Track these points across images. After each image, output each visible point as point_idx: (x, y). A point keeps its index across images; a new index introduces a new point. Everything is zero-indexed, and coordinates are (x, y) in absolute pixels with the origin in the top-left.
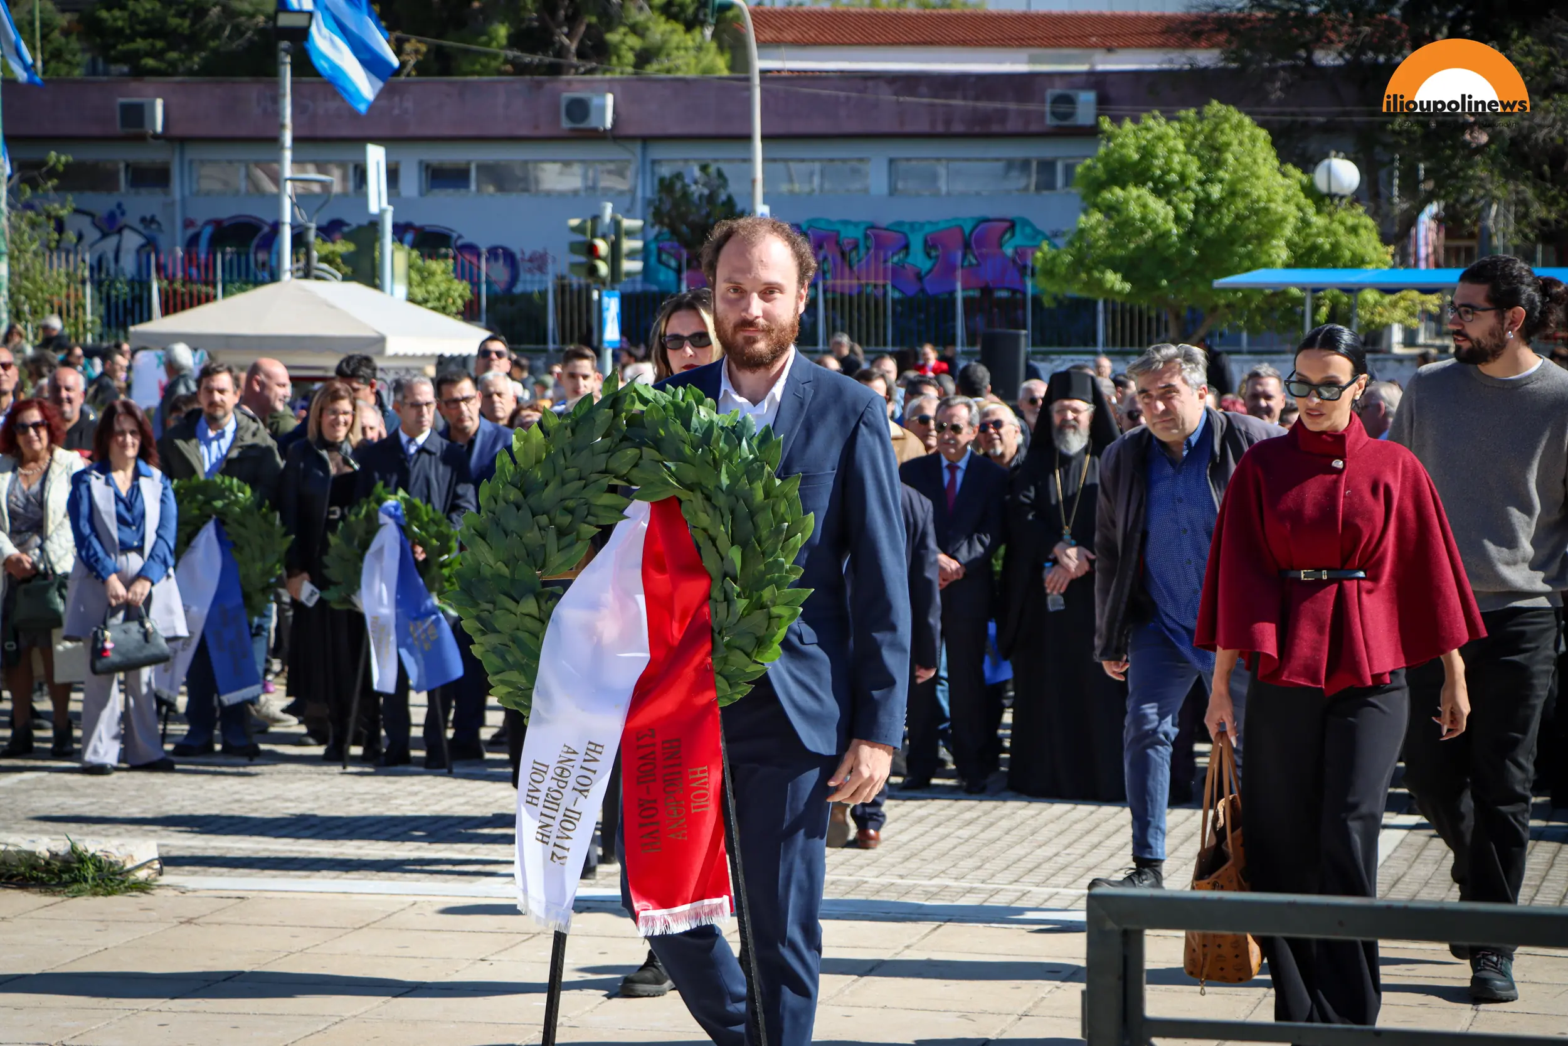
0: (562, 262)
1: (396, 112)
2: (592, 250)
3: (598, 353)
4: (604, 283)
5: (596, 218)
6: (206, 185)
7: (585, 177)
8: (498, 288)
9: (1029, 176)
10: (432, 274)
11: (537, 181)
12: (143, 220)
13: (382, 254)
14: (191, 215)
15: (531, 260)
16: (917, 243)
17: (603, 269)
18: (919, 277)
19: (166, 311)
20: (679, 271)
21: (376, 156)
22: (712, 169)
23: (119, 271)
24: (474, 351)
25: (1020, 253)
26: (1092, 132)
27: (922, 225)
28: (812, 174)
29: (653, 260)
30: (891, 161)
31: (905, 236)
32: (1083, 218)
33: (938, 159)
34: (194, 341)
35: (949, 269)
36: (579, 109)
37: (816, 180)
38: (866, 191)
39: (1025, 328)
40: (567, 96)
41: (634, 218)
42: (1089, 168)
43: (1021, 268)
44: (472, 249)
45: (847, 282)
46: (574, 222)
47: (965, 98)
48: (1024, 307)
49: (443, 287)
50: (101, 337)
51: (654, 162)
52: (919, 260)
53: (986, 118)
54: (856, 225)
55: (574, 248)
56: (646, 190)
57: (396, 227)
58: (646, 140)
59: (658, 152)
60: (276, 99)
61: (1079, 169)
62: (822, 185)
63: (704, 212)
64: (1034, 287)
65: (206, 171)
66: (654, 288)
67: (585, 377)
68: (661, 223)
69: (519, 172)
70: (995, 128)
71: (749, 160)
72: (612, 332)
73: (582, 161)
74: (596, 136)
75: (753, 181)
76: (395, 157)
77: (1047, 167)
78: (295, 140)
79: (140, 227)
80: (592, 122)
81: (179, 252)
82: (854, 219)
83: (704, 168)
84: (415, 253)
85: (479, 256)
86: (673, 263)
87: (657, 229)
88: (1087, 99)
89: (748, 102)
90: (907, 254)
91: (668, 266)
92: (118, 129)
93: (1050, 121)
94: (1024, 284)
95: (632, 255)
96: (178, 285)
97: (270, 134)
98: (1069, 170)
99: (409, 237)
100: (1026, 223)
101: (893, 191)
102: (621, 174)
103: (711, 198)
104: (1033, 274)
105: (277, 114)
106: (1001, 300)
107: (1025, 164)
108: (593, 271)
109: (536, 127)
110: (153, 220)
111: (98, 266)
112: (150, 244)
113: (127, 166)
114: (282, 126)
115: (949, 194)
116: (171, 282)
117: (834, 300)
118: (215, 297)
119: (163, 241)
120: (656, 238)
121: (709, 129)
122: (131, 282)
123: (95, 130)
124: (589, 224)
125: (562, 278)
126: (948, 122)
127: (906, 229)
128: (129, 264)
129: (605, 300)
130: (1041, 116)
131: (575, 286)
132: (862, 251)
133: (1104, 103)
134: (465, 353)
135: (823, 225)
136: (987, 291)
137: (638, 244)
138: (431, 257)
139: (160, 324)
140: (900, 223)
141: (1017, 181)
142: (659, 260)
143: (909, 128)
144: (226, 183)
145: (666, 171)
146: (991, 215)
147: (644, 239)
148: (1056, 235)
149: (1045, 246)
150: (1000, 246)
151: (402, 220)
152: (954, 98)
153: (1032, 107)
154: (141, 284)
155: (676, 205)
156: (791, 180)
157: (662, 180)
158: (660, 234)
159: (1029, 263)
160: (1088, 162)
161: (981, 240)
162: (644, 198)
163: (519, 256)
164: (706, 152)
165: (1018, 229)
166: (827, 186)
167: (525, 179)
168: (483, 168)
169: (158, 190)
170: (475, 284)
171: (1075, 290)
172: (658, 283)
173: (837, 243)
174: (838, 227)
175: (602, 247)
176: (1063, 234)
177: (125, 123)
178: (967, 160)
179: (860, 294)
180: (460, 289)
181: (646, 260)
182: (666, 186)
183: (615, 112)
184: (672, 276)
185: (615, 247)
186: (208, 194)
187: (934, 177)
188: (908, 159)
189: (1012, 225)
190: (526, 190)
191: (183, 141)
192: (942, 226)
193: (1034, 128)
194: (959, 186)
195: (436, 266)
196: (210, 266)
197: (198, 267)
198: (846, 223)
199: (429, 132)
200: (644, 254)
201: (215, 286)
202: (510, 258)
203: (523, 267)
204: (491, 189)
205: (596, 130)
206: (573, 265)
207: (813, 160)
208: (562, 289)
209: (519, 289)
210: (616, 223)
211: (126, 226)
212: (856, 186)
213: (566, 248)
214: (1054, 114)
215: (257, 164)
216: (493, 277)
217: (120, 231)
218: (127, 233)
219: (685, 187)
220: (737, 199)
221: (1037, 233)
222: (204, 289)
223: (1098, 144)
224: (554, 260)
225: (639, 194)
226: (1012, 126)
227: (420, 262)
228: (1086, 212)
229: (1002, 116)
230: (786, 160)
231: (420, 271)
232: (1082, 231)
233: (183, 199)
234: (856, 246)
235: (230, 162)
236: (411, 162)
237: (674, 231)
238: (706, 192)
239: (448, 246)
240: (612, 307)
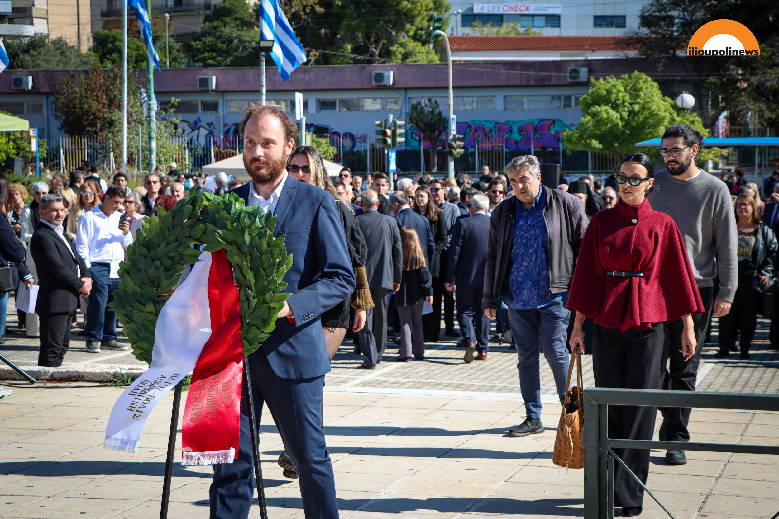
0: (373, 138)
1: (307, 79)
2: (385, 134)
3: (388, 174)
4: (389, 146)
5: (386, 121)
6: (232, 110)
7: (382, 104)
8: (348, 149)
9: (561, 102)
10: (321, 144)
11: (363, 106)
12: (208, 124)
13: (301, 136)
14: (226, 122)
15: (360, 138)
16: (515, 129)
17: (389, 141)
18: (516, 143)
19: (217, 160)
20: (420, 141)
21: (299, 97)
22: (433, 101)
23: (199, 144)
24: (338, 175)
25: (557, 133)
26: (587, 84)
27: (517, 122)
28: (473, 102)
29: (409, 137)
30: (505, 96)
31: (511, 126)
32: (583, 119)
33: (524, 96)
34: (228, 172)
35: (528, 140)
36: (379, 77)
37: (475, 105)
38: (495, 108)
39: (559, 163)
40: (375, 72)
41: (402, 120)
42: (585, 99)
43: (557, 138)
44: (337, 134)
45: (487, 145)
46: (378, 122)
47: (534, 71)
48: (559, 155)
49: (326, 149)
50: (192, 170)
51: (409, 98)
52: (516, 136)
53: (543, 79)
54: (491, 122)
55: (378, 133)
56: (406, 109)
57: (307, 125)
58: (406, 89)
59: (411, 94)
60: (260, 75)
61: (581, 99)
62: (477, 106)
63: (429, 118)
64: (563, 146)
65: (231, 104)
66: (410, 148)
67: (383, 185)
68: (412, 122)
69: (356, 103)
70: (547, 83)
71: (447, 97)
72: (393, 166)
73: (381, 98)
74: (386, 88)
75: (449, 105)
76: (307, 97)
77: (568, 98)
78: (267, 91)
79: (207, 127)
80: (385, 82)
81: (222, 137)
82: (490, 120)
83: (430, 100)
84: (314, 136)
85: (340, 136)
86: (417, 138)
87: (411, 125)
88: (584, 71)
89: (447, 74)
90: (511, 134)
91: (415, 140)
92: (198, 88)
93: (569, 80)
94: (559, 145)
95: (401, 135)
96: (221, 150)
97: (257, 89)
98: (577, 99)
99: (312, 129)
100: (560, 121)
101: (505, 109)
102: (396, 103)
103: (432, 112)
104: (562, 142)
105: (260, 81)
106: (549, 152)
107: (559, 97)
108: (385, 142)
109: (363, 85)
110: (212, 124)
111: (190, 142)
112: (211, 133)
113: (202, 103)
114: (262, 86)
115: (528, 110)
116: (219, 148)
117: (482, 153)
118: (236, 154)
119: (215, 132)
120: (410, 128)
121: (432, 85)
122: (203, 149)
123: (189, 89)
124: (384, 123)
125: (373, 145)
126: (528, 81)
127: (511, 124)
128: (202, 141)
129: (390, 153)
130: (566, 77)
131: (378, 148)
132: (493, 133)
133: (591, 72)
134: (334, 175)
135: (477, 122)
136: (544, 148)
137: (403, 131)
138: (321, 137)
139: (214, 165)
140: (509, 122)
141: (556, 104)
142: (412, 137)
143: (512, 83)
144: (240, 109)
145: (414, 102)
146: (546, 118)
147: (405, 129)
148: (571, 125)
149: (568, 130)
150: (549, 130)
151: (309, 123)
152: (530, 71)
153: (562, 74)
154: (207, 149)
155: (418, 115)
156: (464, 105)
157: (413, 105)
158: (412, 127)
159: (561, 137)
160: (585, 96)
161: (541, 128)
162: (405, 112)
163: (356, 136)
164: (430, 94)
165: (556, 123)
166: (479, 107)
167: (358, 106)
168: (341, 101)
169: (214, 112)
170: (338, 147)
171: (580, 148)
172: (411, 146)
173: (483, 130)
174: (483, 123)
175: (389, 132)
176: (575, 125)
177: (201, 86)
178: (536, 96)
179: (492, 150)
180: (333, 150)
181: (406, 137)
182: (414, 108)
183: (394, 78)
184: (417, 144)
185: (394, 132)
186: (233, 113)
187: (522, 103)
188: (512, 96)
189: (554, 122)
190: (358, 110)
191: (224, 92)
192: (525, 122)
193: (562, 83)
194: (532, 107)
195: (323, 141)
196: (234, 142)
197: (229, 142)
198: (487, 121)
199: (320, 87)
200: (406, 135)
201: (236, 150)
202: (352, 137)
203: (357, 140)
204: (345, 110)
205: (386, 85)
206: (377, 140)
207: (473, 97)
208: (373, 149)
209: (356, 149)
210: (395, 123)
211: (201, 126)
212: (490, 106)
213: (375, 133)
214: (571, 77)
215: (252, 101)
216: (345, 145)
217: (199, 128)
218: (201, 129)
219: (422, 108)
220: (443, 112)
221: (564, 125)
222: (232, 151)
223: (589, 89)
224: (370, 138)
225: (404, 111)
226: (553, 82)
227: (316, 139)
228: (584, 116)
229: (550, 78)
230: (462, 97)
231: (316, 142)
232: (582, 124)
233: (224, 116)
234: (491, 131)
235: (242, 100)
236: (313, 99)
237: (418, 126)
238: (430, 109)
239: (327, 133)
240: (393, 156)
